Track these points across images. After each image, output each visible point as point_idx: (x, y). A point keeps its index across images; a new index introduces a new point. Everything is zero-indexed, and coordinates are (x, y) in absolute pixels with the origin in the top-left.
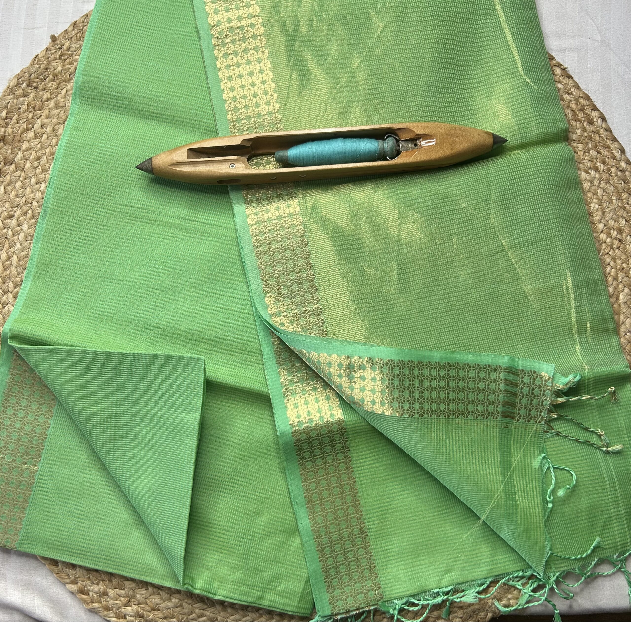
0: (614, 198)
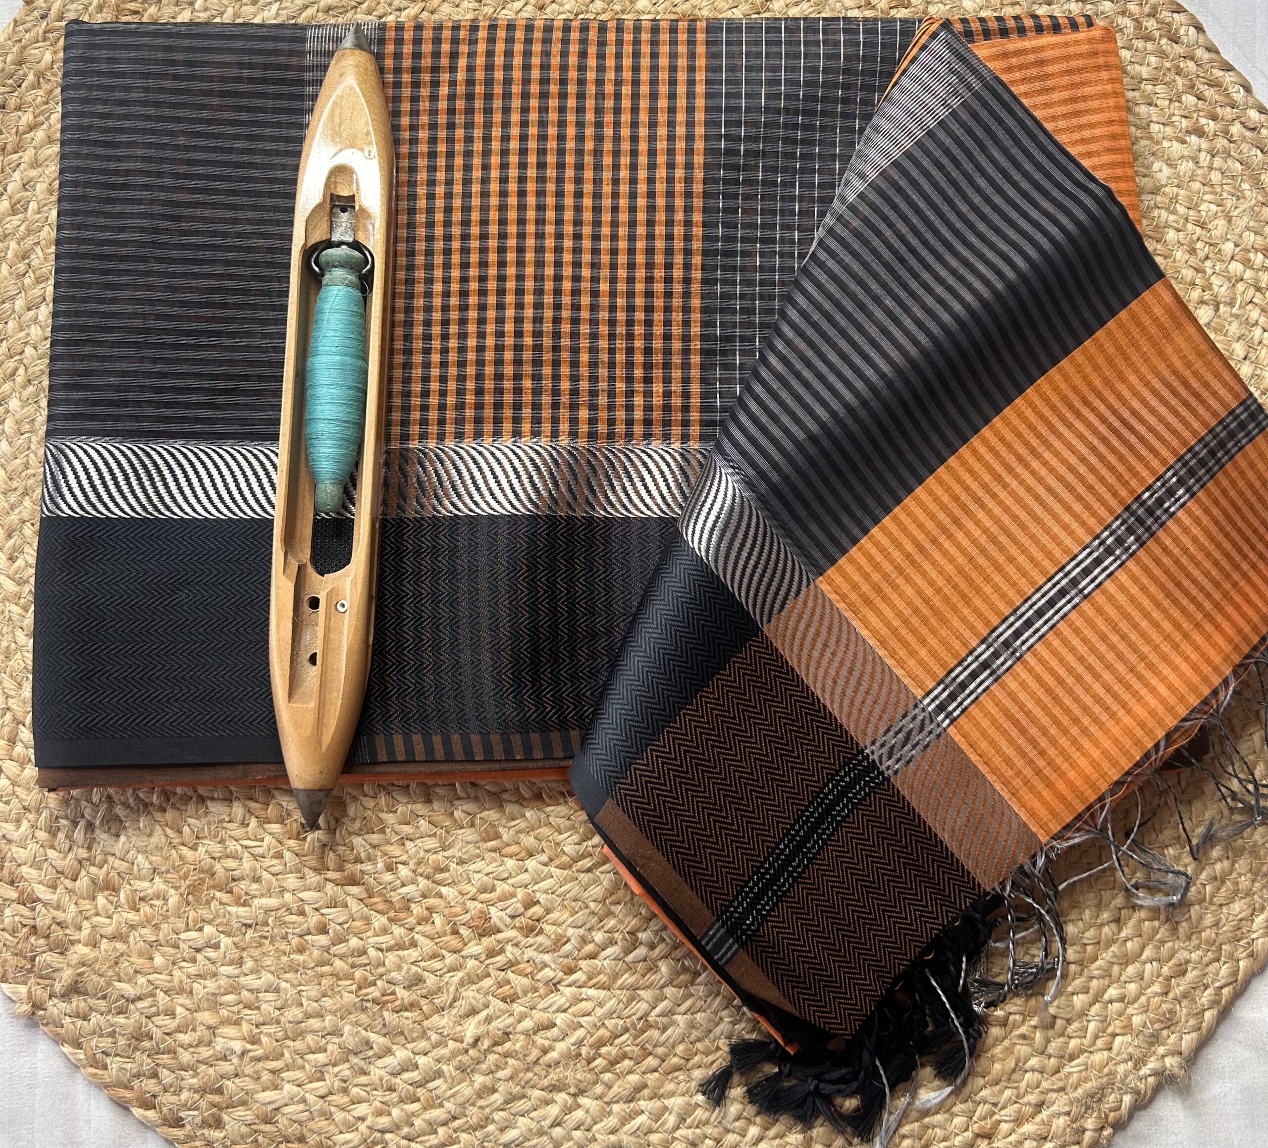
0: (1246, 186)
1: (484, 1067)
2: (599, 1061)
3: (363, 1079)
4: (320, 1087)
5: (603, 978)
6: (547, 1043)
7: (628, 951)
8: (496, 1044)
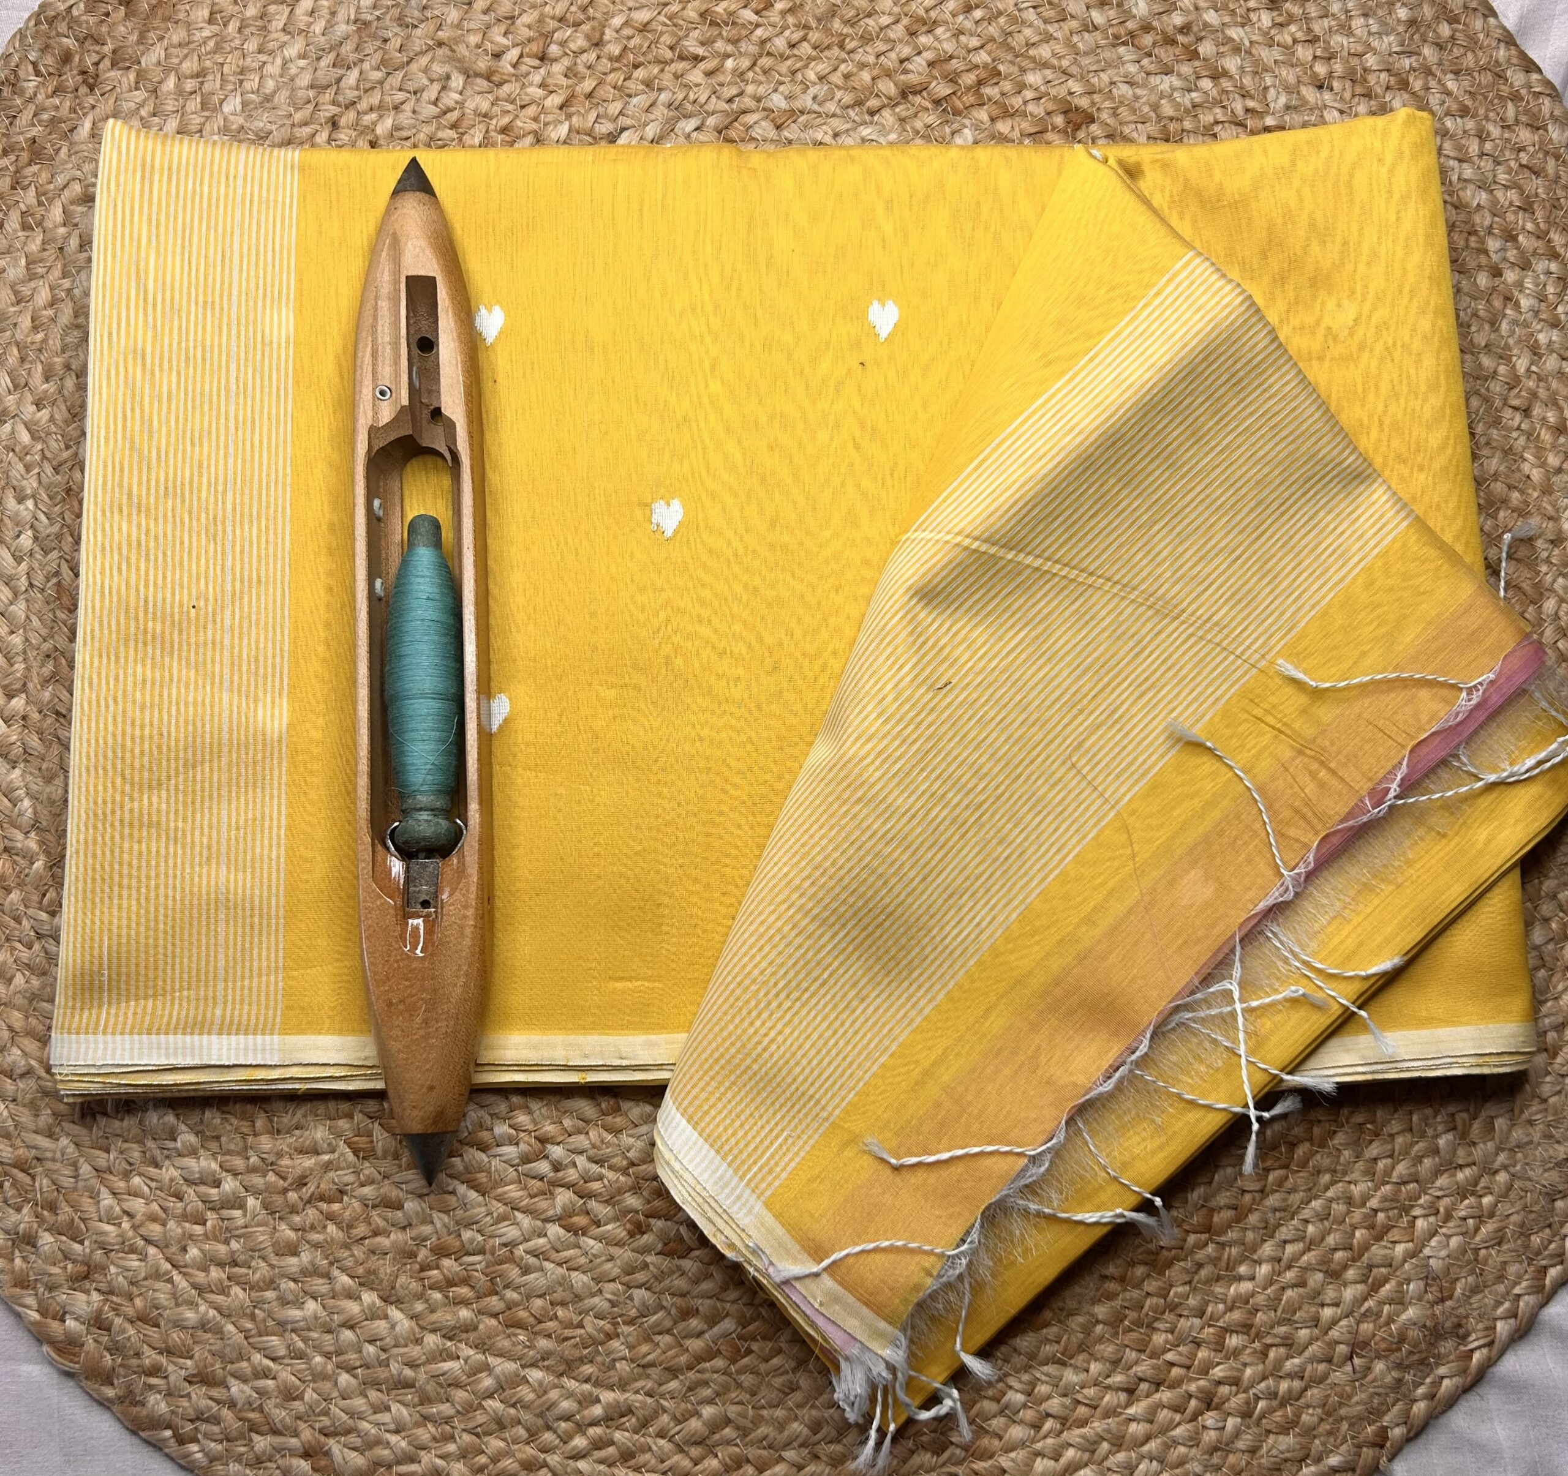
2: (434, 1273)
3: (152, 1171)
4: (102, 1158)
5: (482, 1177)
6: (382, 1224)
7: (526, 1159)
8: (322, 1198)
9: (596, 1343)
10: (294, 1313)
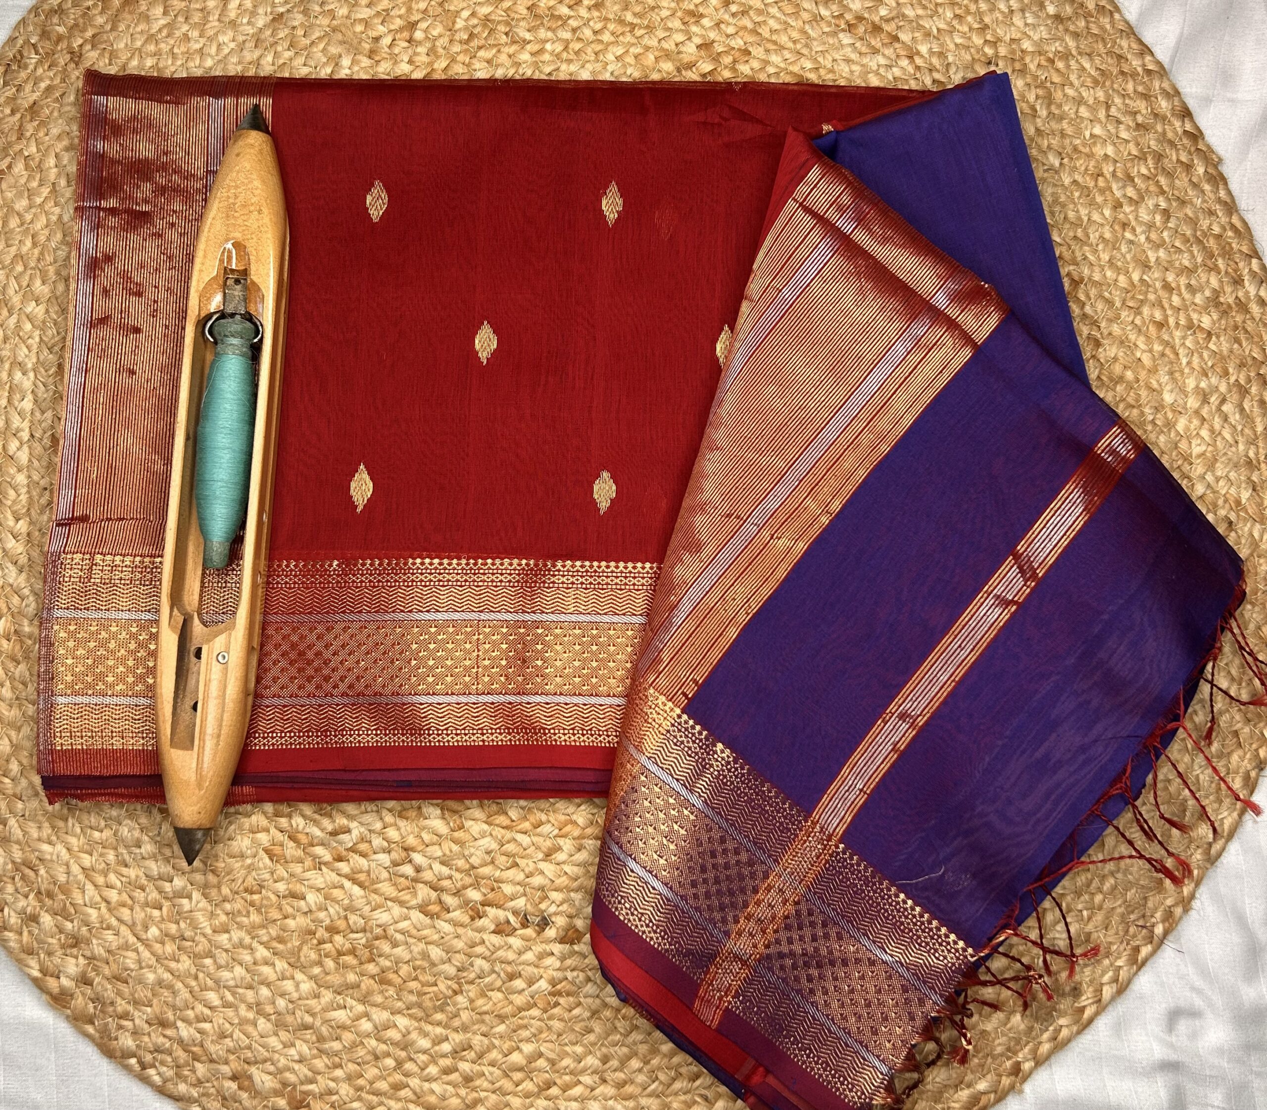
1: (228, 906)
2: (328, 946)
3: (125, 871)
4: (87, 860)
5: (362, 877)
6: (290, 910)
7: (395, 864)
8: (246, 890)
9: (446, 997)
10: (225, 975)
